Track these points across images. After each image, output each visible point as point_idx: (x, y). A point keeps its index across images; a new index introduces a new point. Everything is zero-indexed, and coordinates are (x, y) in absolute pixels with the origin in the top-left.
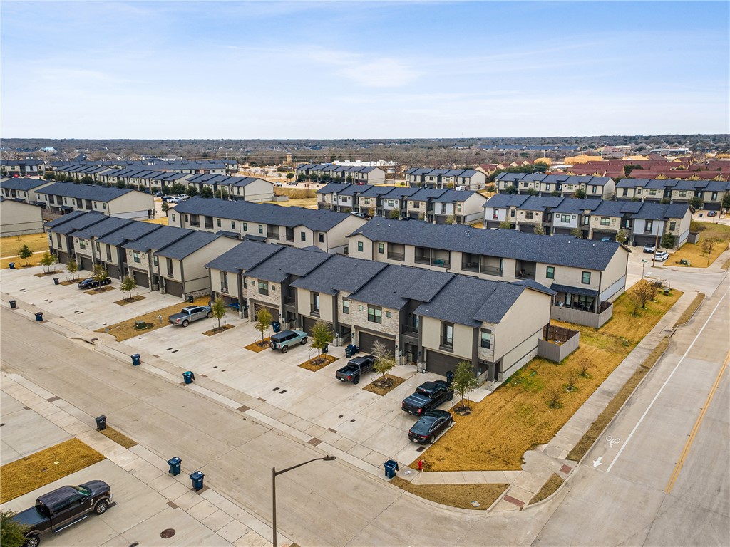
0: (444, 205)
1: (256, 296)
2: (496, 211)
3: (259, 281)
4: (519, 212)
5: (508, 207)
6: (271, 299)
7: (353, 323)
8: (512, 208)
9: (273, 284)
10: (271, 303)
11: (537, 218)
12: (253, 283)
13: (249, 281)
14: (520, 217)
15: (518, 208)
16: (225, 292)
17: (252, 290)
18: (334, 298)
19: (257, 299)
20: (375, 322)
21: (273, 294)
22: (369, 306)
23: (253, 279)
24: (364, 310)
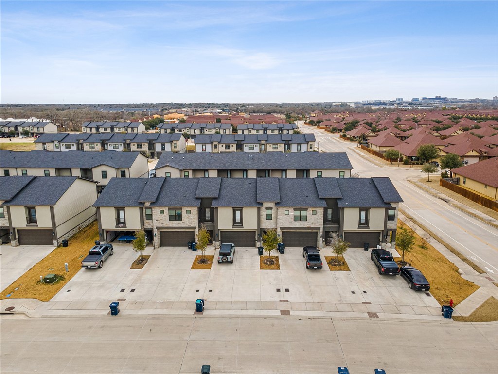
0: (163, 145)
1: (166, 223)
2: (204, 146)
3: (169, 209)
4: (220, 145)
5: (212, 143)
6: (186, 222)
7: (279, 226)
8: (215, 143)
9: (188, 209)
10: (185, 226)
11: (233, 149)
12: (162, 212)
13: (156, 211)
14: (221, 148)
15: (219, 142)
16: (122, 227)
17: (160, 219)
18: (259, 209)
19: (167, 226)
20: (300, 221)
21: (188, 218)
22: (295, 209)
23: (162, 209)
24: (290, 214)
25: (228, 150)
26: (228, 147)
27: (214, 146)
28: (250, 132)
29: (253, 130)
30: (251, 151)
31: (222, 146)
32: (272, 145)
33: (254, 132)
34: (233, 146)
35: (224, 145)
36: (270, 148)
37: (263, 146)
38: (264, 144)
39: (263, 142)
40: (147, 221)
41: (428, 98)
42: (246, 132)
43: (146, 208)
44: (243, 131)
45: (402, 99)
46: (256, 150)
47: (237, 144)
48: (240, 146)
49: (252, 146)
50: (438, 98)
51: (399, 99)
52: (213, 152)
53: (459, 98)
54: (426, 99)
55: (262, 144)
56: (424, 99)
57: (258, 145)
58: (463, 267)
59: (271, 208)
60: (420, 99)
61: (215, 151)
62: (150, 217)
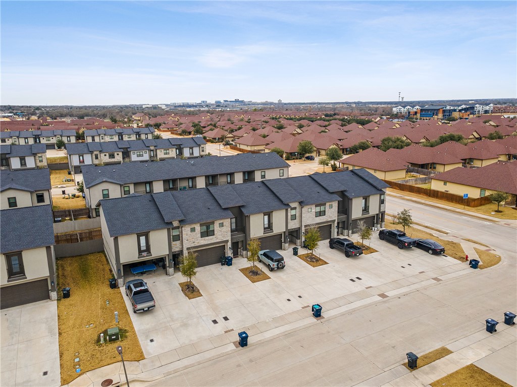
0: (22, 159)
1: (197, 241)
2: (81, 157)
3: (201, 225)
4: (102, 155)
5: (91, 153)
6: (219, 236)
7: (303, 224)
8: (95, 153)
9: (221, 222)
10: (218, 241)
11: (119, 157)
12: (193, 230)
13: (186, 230)
14: (105, 158)
15: (101, 152)
16: (147, 256)
17: (192, 237)
18: (287, 210)
19: (199, 244)
20: (320, 216)
21: (221, 231)
22: (316, 206)
23: (193, 226)
24: (313, 211)
25: (113, 160)
26: (112, 156)
27: (94, 157)
28: (103, 139)
29: (106, 137)
30: (141, 159)
31: (105, 155)
32: (163, 150)
33: (107, 139)
34: (118, 154)
35: (107, 154)
36: (161, 154)
37: (152, 152)
38: (153, 150)
39: (152, 148)
40: (174, 243)
41: (229, 100)
42: (97, 139)
43: (174, 228)
44: (93, 138)
45: (206, 102)
46: (146, 157)
47: (122, 152)
48: (126, 154)
49: (141, 153)
50: (237, 101)
51: (203, 102)
52: (94, 163)
53: (254, 101)
54: (227, 101)
55: (151, 150)
56: (225, 101)
57: (148, 151)
58: (433, 232)
59: (295, 208)
60: (222, 101)
61: (96, 162)
62: (178, 238)
